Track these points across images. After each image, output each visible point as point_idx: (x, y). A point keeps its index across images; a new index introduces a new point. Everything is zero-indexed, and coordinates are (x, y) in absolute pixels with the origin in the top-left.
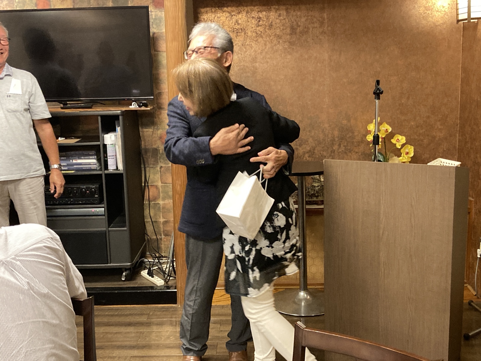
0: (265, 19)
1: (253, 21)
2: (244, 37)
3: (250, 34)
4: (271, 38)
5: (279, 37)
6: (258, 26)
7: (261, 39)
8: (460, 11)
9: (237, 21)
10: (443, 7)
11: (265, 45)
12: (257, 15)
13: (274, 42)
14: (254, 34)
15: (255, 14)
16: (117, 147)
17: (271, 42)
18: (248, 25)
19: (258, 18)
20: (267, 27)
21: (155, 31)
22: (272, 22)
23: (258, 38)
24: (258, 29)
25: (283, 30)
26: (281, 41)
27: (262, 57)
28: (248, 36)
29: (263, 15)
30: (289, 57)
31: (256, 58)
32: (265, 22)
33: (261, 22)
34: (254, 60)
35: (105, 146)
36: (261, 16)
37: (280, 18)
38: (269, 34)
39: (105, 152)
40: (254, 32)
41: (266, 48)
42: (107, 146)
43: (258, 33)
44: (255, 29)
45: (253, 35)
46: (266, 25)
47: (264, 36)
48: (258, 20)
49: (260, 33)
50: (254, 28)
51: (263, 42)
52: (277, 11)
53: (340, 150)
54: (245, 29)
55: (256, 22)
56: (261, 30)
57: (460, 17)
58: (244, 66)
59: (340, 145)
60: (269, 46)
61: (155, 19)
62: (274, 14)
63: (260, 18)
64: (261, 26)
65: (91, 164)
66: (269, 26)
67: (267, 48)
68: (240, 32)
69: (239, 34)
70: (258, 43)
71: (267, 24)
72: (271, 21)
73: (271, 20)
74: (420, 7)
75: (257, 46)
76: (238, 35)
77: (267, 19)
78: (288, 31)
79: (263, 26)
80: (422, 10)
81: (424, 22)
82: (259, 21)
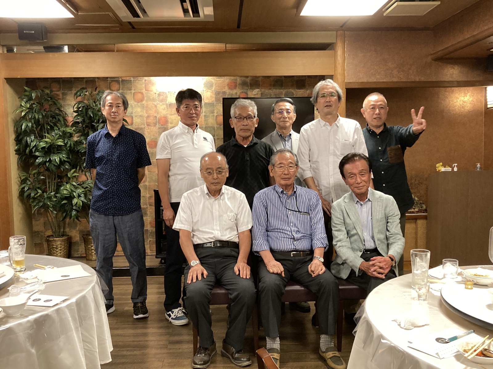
8: (488, 103)
10: (473, 101)
53: (416, 183)
57: (489, 106)
59: (415, 180)
74: (460, 101)
80: (461, 103)
81: (463, 109)
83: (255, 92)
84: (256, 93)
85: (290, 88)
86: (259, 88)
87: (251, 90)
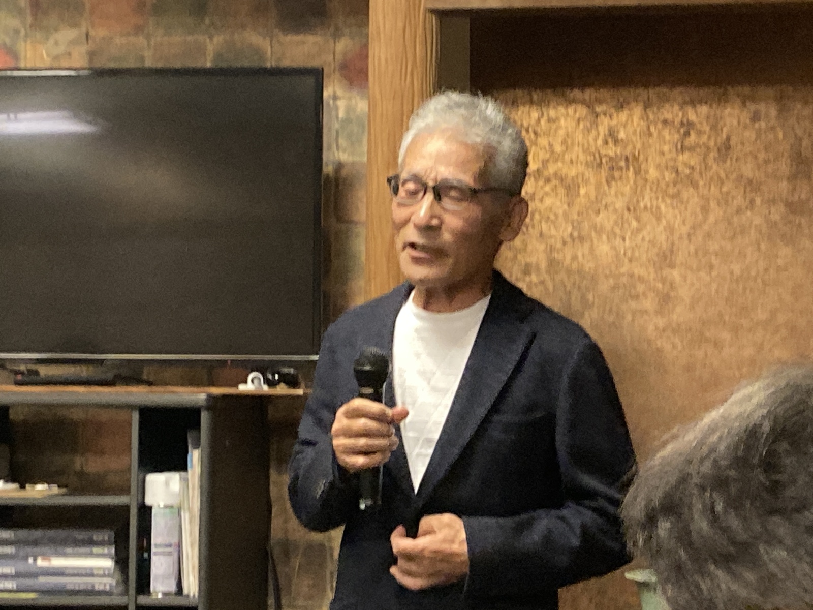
0: (707, 129)
1: (666, 133)
2: (635, 182)
3: (653, 173)
4: (725, 189)
5: (752, 186)
6: (683, 149)
7: (691, 189)
9: (612, 134)
11: (705, 210)
12: (680, 114)
13: (735, 202)
14: (667, 174)
15: (672, 112)
16: (185, 516)
17: (725, 200)
18: (650, 146)
19: (682, 124)
20: (712, 155)
21: (344, 157)
22: (728, 139)
23: (679, 186)
24: (681, 157)
25: (767, 162)
26: (758, 201)
27: (692, 248)
28: (646, 180)
29: (699, 114)
30: (785, 251)
31: (672, 252)
32: (706, 137)
33: (693, 137)
34: (666, 258)
35: (145, 512)
36: (692, 116)
37: (757, 125)
38: (719, 177)
39: (145, 530)
40: (667, 168)
41: (705, 219)
42: (153, 511)
43: (680, 169)
44: (672, 159)
45: (664, 179)
46: (708, 149)
47: (701, 183)
48: (682, 131)
49: (687, 171)
50: (668, 156)
51: (696, 199)
52: (748, 104)
54: (636, 159)
55: (676, 136)
56: (692, 163)
58: (632, 276)
60: (716, 213)
61: (347, 121)
62: (737, 112)
63: (690, 124)
64: (691, 149)
65: (95, 572)
66: (719, 150)
67: (712, 218)
68: (621, 169)
69: (617, 174)
70: (682, 202)
71: (712, 143)
72: (724, 136)
73: (725, 130)
75: (677, 211)
76: (613, 178)
77: (714, 127)
78: (784, 167)
79: (698, 150)
82: (687, 134)
83: (56, 43)
84: (61, 49)
85: (243, 27)
86: (75, 25)
87: (38, 35)
